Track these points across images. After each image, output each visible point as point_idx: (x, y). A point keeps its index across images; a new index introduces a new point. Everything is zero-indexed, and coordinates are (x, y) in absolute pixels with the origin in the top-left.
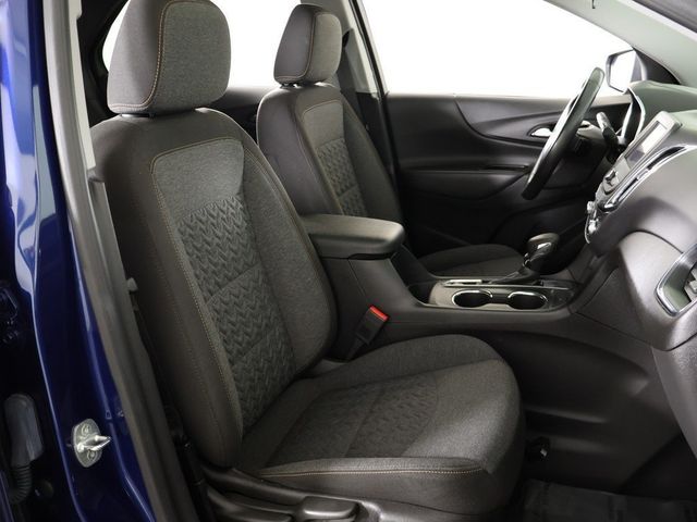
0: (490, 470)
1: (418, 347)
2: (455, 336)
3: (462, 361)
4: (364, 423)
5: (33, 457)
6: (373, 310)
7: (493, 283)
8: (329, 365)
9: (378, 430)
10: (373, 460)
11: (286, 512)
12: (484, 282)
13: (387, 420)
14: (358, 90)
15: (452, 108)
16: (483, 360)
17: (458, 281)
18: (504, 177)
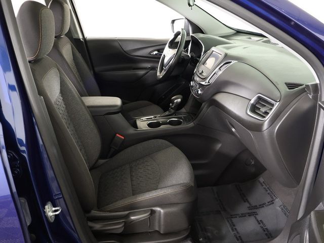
0: (193, 185)
1: (140, 147)
2: (153, 140)
3: (159, 149)
4: (132, 180)
5: (28, 224)
6: (117, 135)
7: (159, 117)
8: (102, 161)
9: (141, 182)
10: (154, 191)
11: (121, 221)
12: (155, 117)
13: (143, 177)
14: (74, 37)
15: (116, 44)
16: (167, 147)
17: (144, 118)
18: (142, 72)
